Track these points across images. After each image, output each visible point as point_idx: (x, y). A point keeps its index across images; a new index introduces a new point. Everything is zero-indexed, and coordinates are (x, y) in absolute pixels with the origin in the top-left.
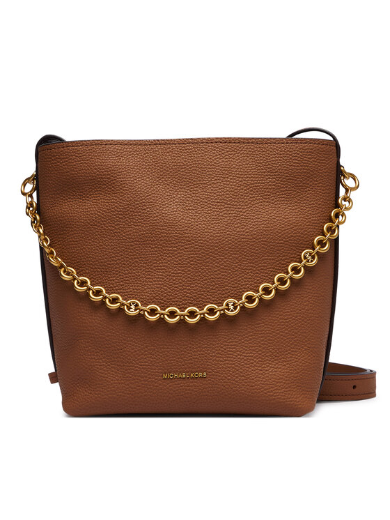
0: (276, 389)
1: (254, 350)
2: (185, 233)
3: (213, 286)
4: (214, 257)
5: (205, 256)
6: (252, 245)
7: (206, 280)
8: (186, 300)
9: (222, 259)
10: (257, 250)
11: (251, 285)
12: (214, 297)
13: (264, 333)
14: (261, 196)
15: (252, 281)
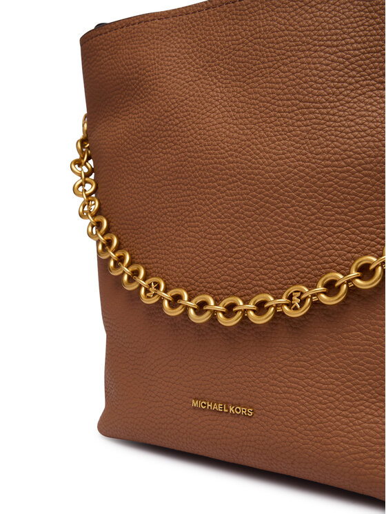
0: (371, 457)
1: (337, 379)
2: (229, 162)
3: (270, 257)
4: (273, 204)
5: (257, 203)
6: (344, 179)
7: (259, 246)
8: (226, 280)
9: (287, 208)
10: (353, 188)
11: (340, 256)
12: (270, 278)
13: (358, 350)
14: (373, 79)
15: (342, 249)
